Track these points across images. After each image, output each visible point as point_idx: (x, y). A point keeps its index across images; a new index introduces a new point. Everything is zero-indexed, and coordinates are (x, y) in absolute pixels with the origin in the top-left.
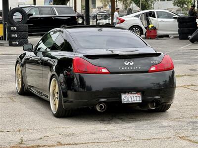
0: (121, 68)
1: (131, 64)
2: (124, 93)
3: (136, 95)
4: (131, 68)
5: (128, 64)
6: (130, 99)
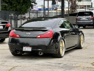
0: (24, 35)
1: (29, 34)
3: (30, 48)
6: (26, 50)
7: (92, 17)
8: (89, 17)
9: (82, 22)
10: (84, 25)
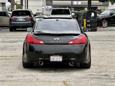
0: (51, 41)
1: (57, 39)
2: (52, 55)
3: (59, 57)
4: (57, 42)
5: (55, 39)
7: (31, 18)
8: (27, 18)
9: (18, 23)
10: (21, 27)
